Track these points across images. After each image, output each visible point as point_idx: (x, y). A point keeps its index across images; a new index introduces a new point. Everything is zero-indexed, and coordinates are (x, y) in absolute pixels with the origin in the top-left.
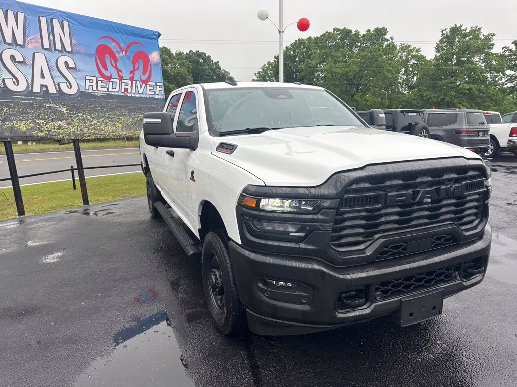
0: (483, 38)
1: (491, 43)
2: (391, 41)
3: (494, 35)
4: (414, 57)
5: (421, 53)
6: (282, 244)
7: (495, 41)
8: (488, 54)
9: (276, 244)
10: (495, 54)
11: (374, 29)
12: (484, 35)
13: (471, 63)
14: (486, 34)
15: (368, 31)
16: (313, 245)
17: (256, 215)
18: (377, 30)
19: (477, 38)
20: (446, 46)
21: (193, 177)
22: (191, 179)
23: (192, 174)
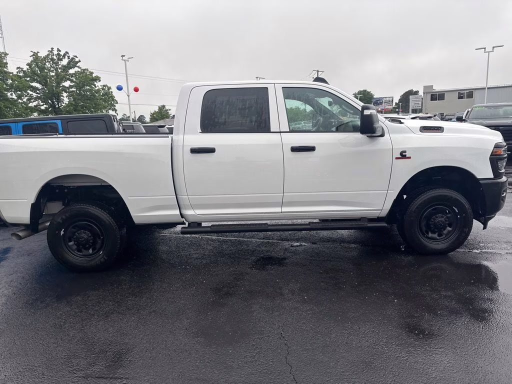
3: (6, 54)
7: (8, 60)
8: (5, 73)
10: (10, 73)
21: (403, 156)
22: (397, 158)
23: (401, 154)
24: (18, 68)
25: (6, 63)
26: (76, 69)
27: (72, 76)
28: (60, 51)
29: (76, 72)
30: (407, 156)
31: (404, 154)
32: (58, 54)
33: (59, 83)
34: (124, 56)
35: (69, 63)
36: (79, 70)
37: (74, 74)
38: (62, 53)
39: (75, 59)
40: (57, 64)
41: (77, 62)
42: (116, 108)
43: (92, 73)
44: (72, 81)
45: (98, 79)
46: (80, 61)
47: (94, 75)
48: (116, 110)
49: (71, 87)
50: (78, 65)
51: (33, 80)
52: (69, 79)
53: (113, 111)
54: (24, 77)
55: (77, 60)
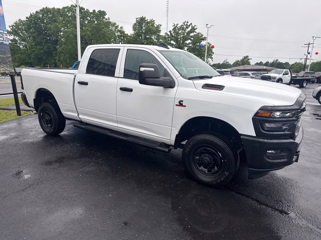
0: (156, 26)
1: (160, 29)
2: (108, 20)
3: (161, 25)
4: (119, 31)
5: (123, 29)
6: (280, 133)
7: (161, 28)
8: (159, 36)
9: (277, 133)
10: (161, 36)
11: (98, 11)
12: (156, 25)
13: (152, 39)
14: (157, 24)
15: (94, 11)
16: (290, 132)
17: (272, 120)
18: (100, 11)
19: (153, 25)
20: (138, 28)
21: (181, 104)
22: (177, 105)
23: (180, 102)
24: (165, 33)
25: (160, 31)
26: (195, 33)
27: (192, 37)
28: (188, 23)
29: (194, 35)
30: (183, 105)
31: (181, 103)
32: (187, 25)
33: (183, 42)
34: (208, 25)
35: (191, 30)
36: (196, 33)
37: (193, 36)
38: (188, 24)
39: (195, 27)
40: (185, 31)
41: (195, 29)
42: (212, 57)
43: (202, 35)
44: (191, 40)
45: (204, 39)
46: (197, 29)
47: (203, 37)
48: (212, 58)
49: (190, 44)
50: (195, 31)
51: (172, 40)
52: (190, 39)
53: (210, 58)
54: (168, 38)
55: (196, 28)
